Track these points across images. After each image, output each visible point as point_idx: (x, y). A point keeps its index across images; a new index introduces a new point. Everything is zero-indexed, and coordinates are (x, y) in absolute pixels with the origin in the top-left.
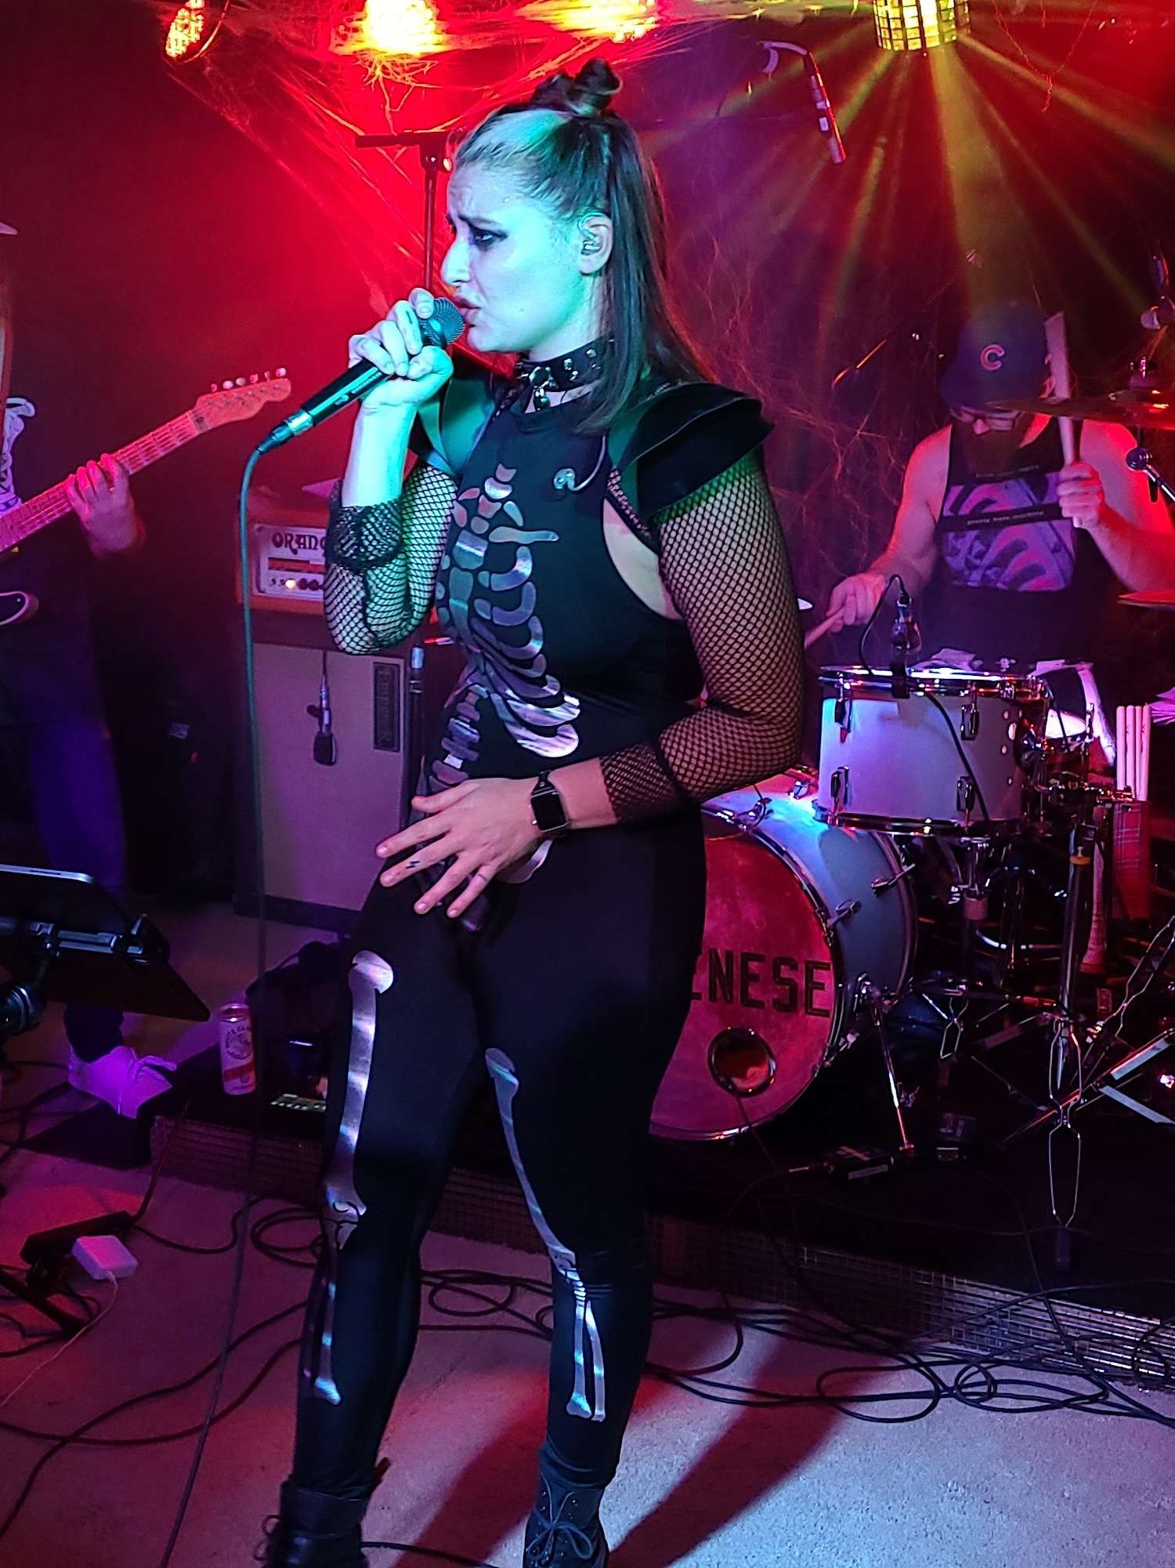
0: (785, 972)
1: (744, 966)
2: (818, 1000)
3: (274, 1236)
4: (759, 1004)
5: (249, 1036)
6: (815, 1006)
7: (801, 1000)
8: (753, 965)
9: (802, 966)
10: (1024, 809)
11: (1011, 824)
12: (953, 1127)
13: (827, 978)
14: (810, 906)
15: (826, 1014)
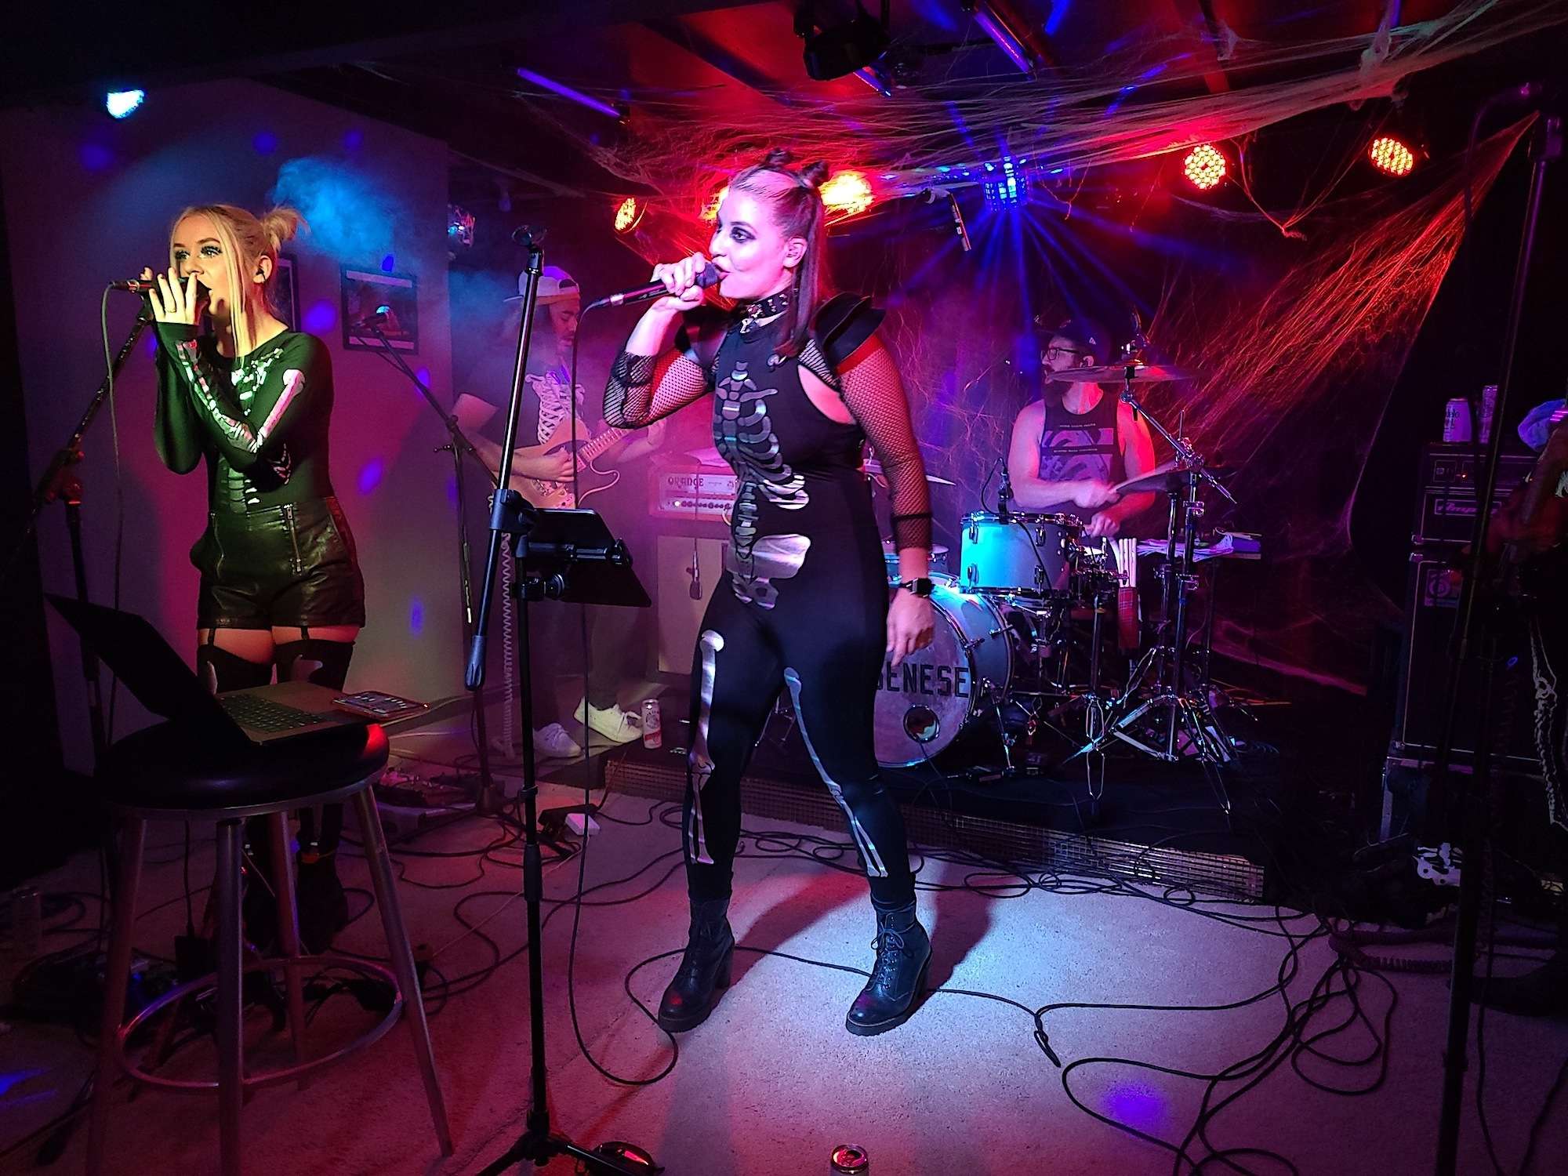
0: (944, 674)
1: (923, 672)
2: (962, 688)
3: (670, 817)
4: (931, 692)
5: (658, 716)
6: (961, 692)
7: (953, 690)
8: (927, 672)
9: (953, 671)
10: (1070, 587)
11: (1063, 593)
12: (1035, 759)
13: (966, 676)
14: (957, 638)
15: (966, 695)
